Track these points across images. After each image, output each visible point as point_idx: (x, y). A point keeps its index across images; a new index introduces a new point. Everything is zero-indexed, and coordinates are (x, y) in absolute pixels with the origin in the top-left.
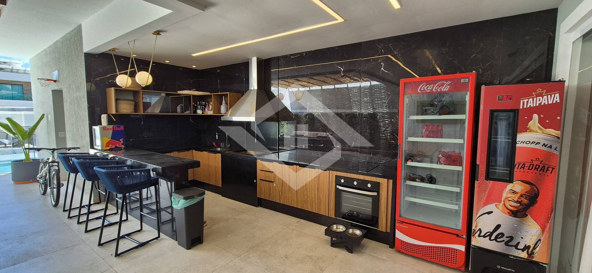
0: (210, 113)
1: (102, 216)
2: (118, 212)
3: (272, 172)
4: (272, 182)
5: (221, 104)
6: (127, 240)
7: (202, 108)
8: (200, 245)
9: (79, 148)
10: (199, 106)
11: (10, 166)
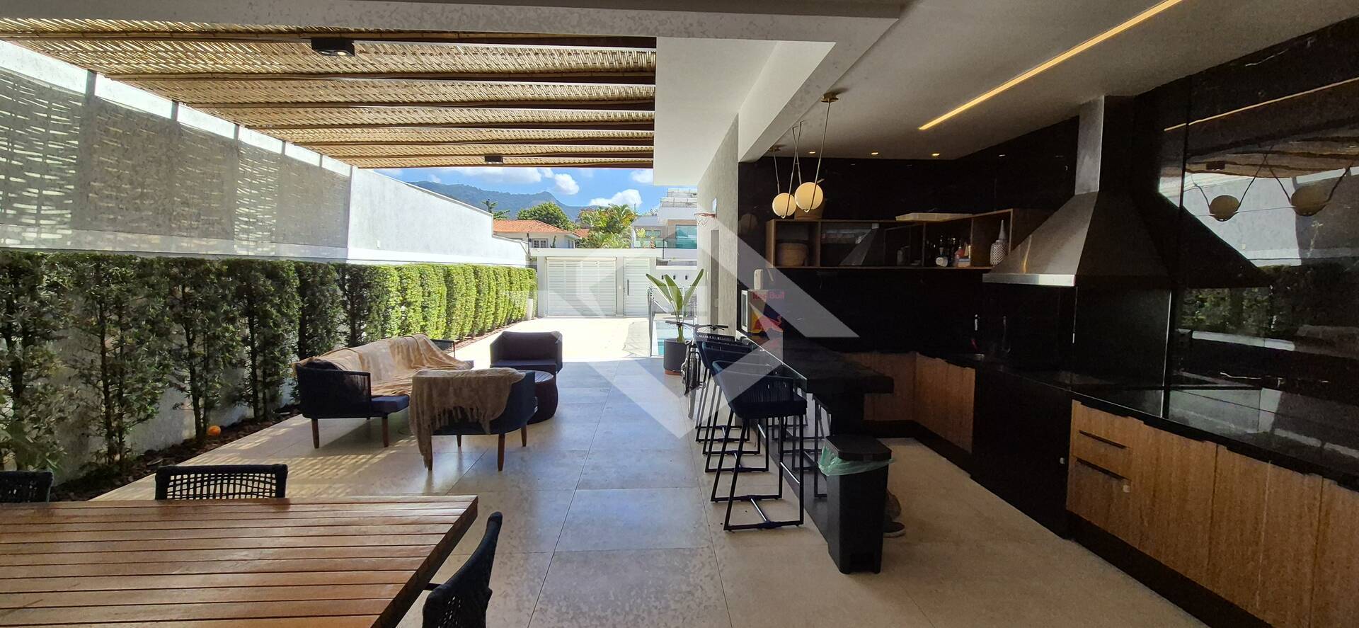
0: (964, 264)
1: (736, 451)
2: (759, 452)
3: (1122, 447)
4: (1119, 478)
5: (994, 238)
6: (752, 507)
7: (948, 254)
8: (873, 575)
9: (727, 327)
10: (941, 249)
11: (663, 347)
